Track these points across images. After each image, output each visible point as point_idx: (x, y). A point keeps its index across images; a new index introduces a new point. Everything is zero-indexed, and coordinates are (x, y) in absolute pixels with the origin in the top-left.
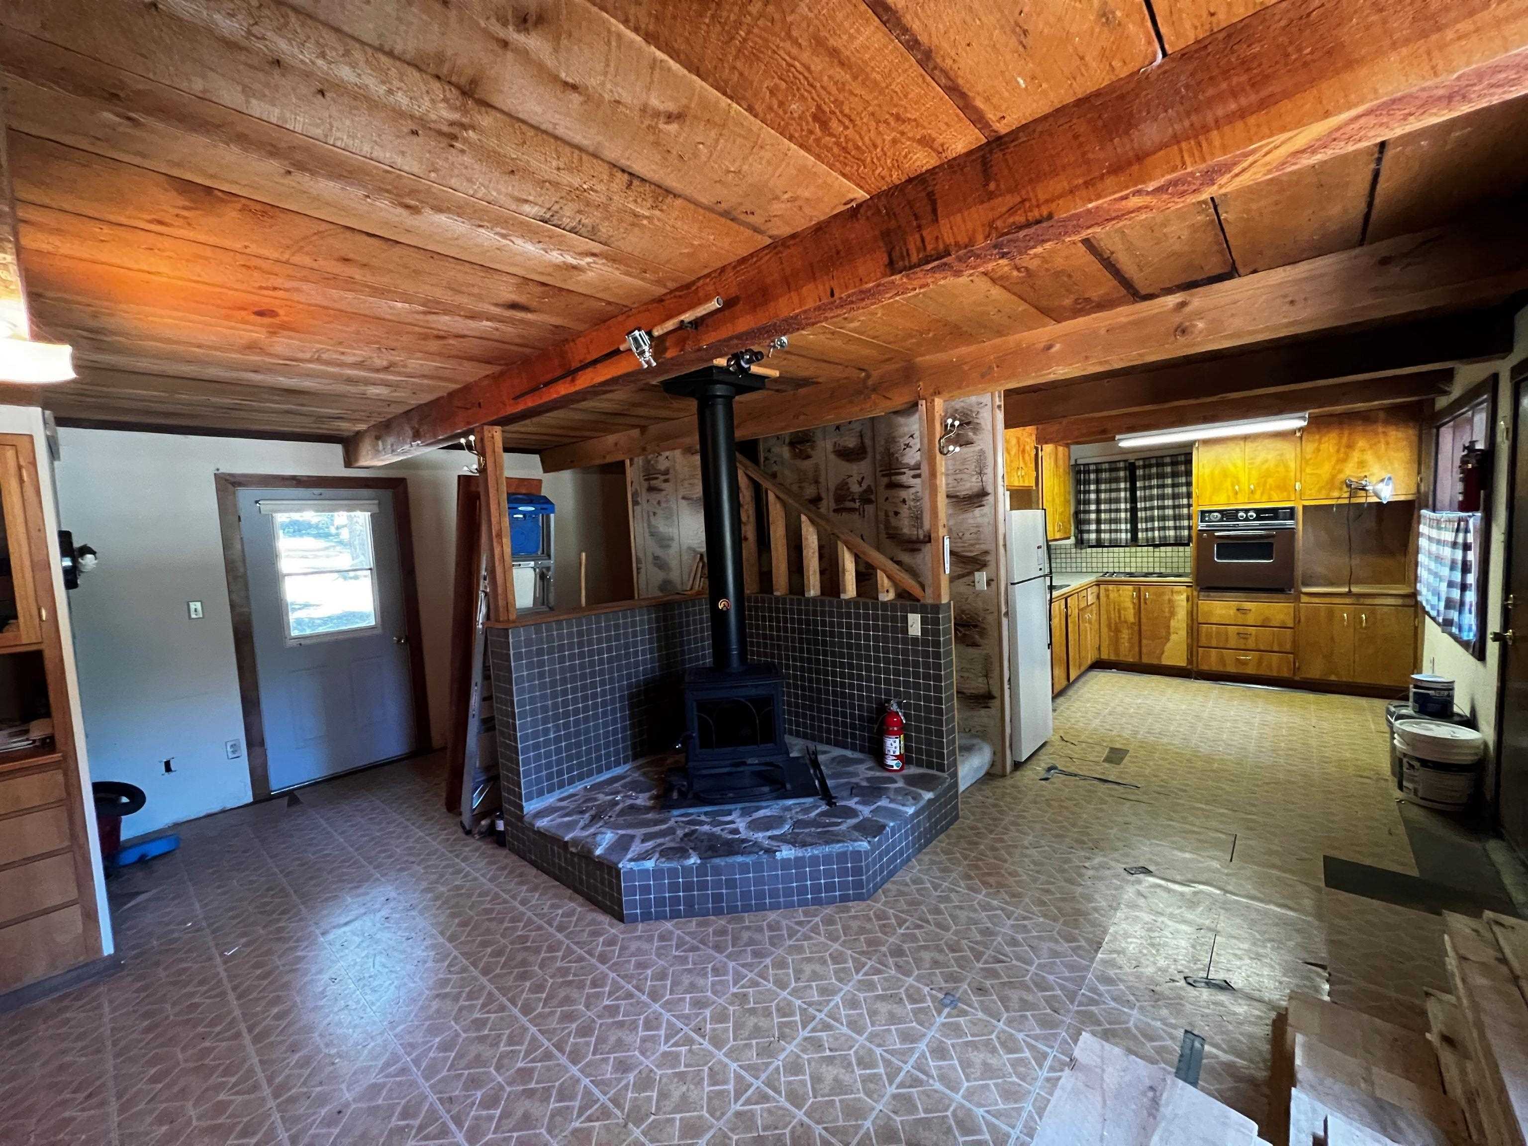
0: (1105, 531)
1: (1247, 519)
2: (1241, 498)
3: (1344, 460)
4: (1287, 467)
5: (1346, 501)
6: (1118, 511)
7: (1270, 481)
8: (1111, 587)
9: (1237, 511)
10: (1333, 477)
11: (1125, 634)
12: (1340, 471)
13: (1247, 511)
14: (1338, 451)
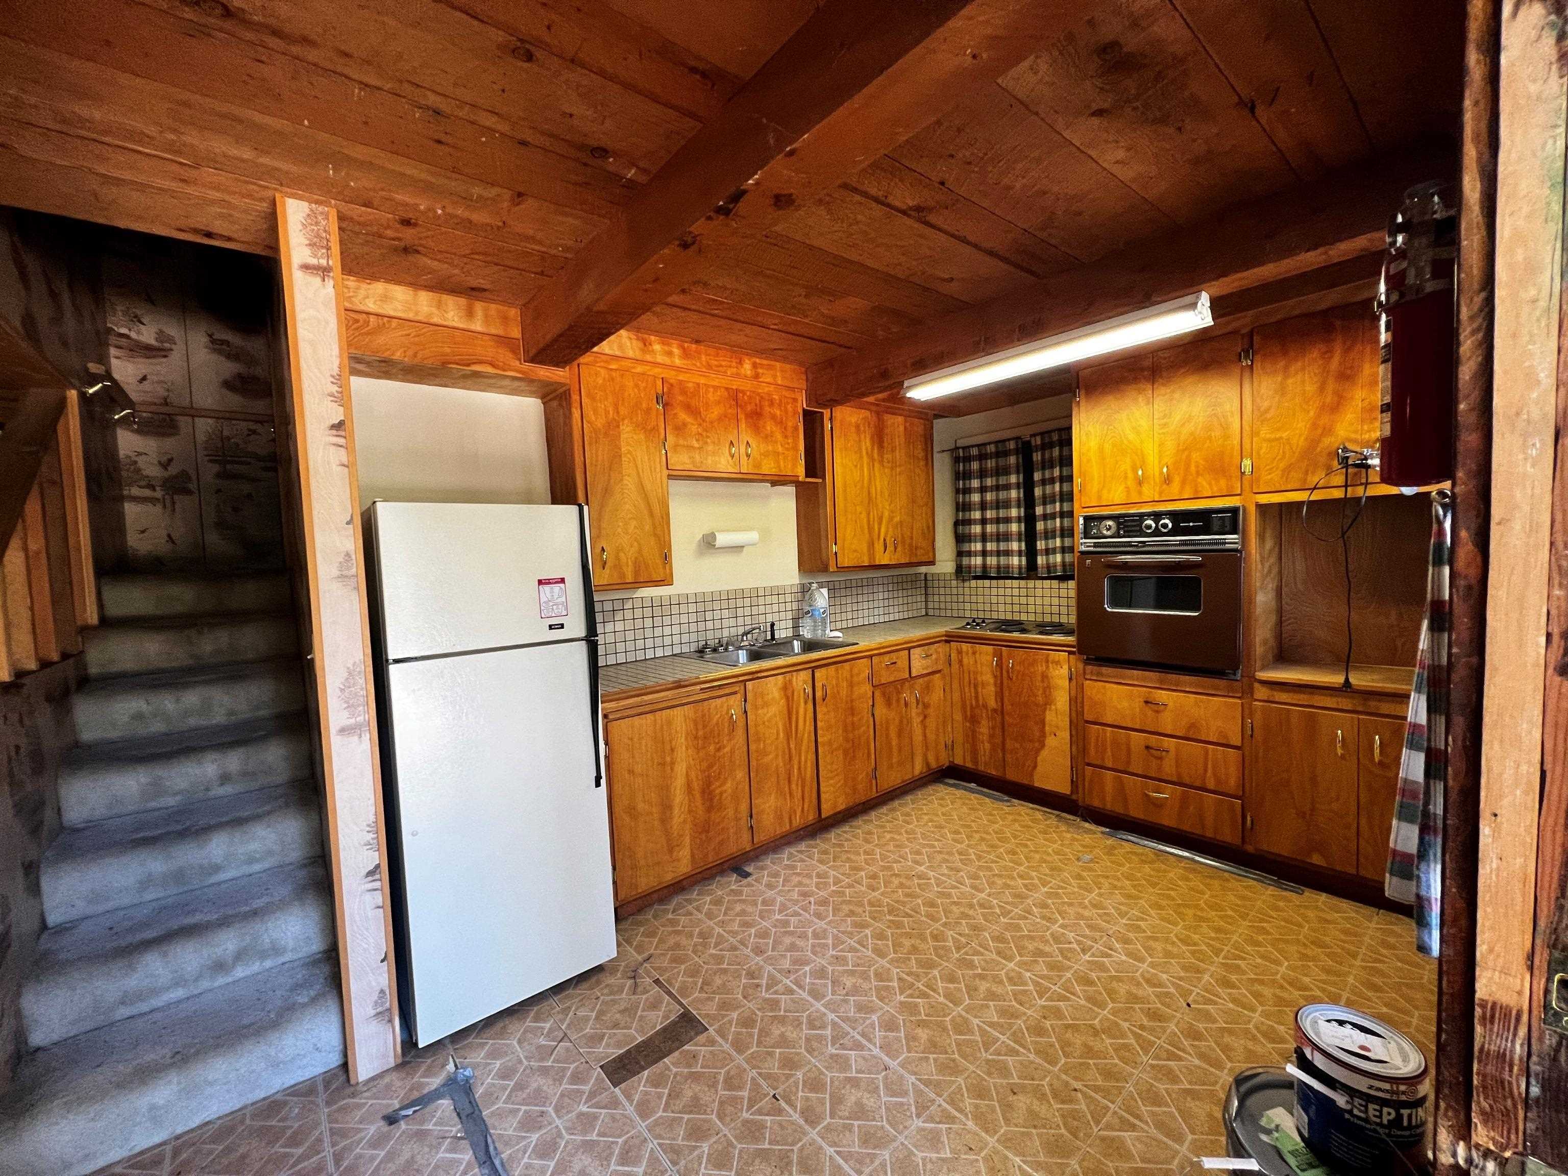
0: (991, 553)
1: (1157, 533)
2: (1149, 493)
3: (1336, 407)
4: (1225, 427)
5: (1338, 494)
6: (1008, 520)
7: (1196, 456)
8: (964, 646)
9: (1142, 516)
10: (1313, 443)
11: (984, 729)
12: (1328, 431)
13: (1157, 516)
14: (1322, 389)
